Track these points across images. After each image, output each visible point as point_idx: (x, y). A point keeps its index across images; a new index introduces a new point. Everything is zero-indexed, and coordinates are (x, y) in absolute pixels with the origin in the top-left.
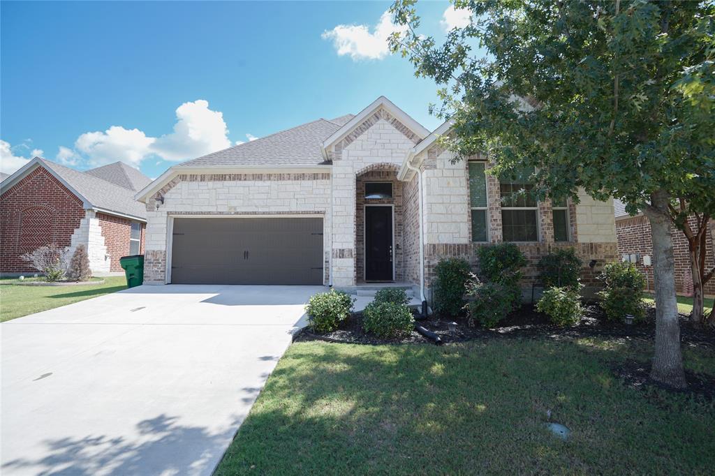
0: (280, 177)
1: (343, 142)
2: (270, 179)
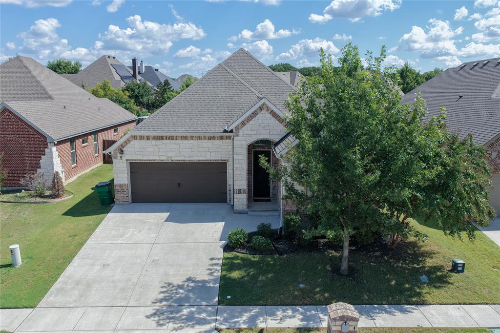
0: (199, 138)
1: (240, 125)
2: (192, 139)
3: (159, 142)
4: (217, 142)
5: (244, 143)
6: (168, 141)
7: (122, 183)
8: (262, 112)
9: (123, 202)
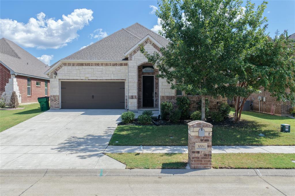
0: (107, 65)
1: (133, 53)
2: (102, 66)
3: (80, 67)
4: (118, 67)
5: (135, 64)
6: (87, 67)
7: (55, 94)
8: (147, 45)
9: (55, 107)
